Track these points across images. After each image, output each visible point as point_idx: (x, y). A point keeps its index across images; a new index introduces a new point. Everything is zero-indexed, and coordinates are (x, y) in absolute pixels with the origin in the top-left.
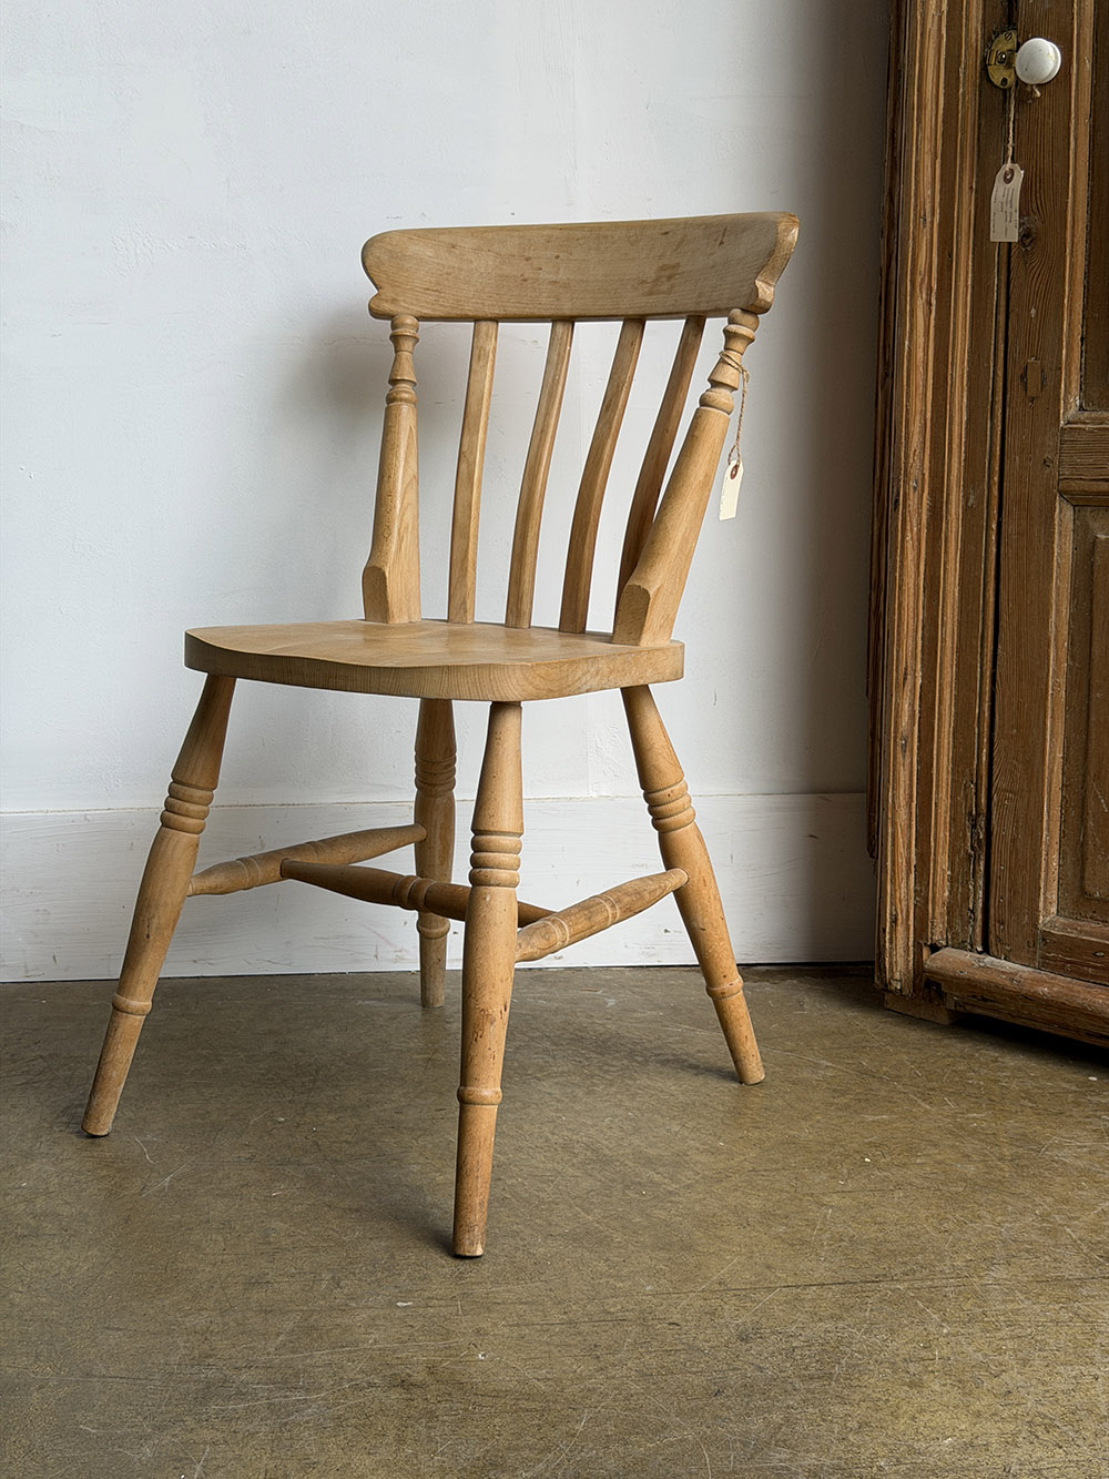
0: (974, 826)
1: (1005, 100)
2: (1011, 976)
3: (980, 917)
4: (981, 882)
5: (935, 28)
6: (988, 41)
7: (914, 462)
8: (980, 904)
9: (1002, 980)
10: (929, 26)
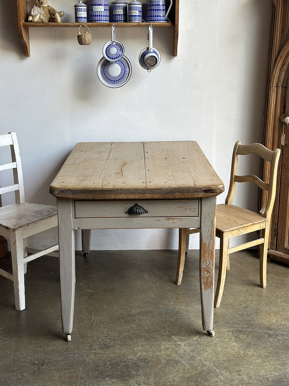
0: (275, 231)
1: (283, 124)
2: (280, 255)
3: (275, 245)
4: (276, 240)
5: (272, 112)
6: (280, 115)
7: (267, 176)
8: (275, 243)
9: (278, 255)
10: (271, 111)
